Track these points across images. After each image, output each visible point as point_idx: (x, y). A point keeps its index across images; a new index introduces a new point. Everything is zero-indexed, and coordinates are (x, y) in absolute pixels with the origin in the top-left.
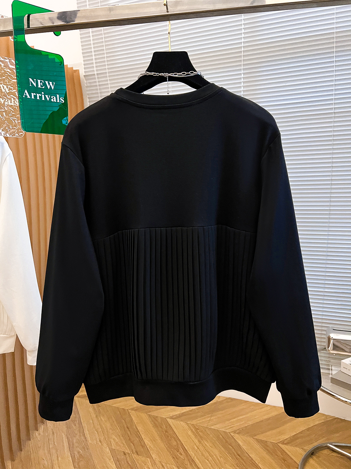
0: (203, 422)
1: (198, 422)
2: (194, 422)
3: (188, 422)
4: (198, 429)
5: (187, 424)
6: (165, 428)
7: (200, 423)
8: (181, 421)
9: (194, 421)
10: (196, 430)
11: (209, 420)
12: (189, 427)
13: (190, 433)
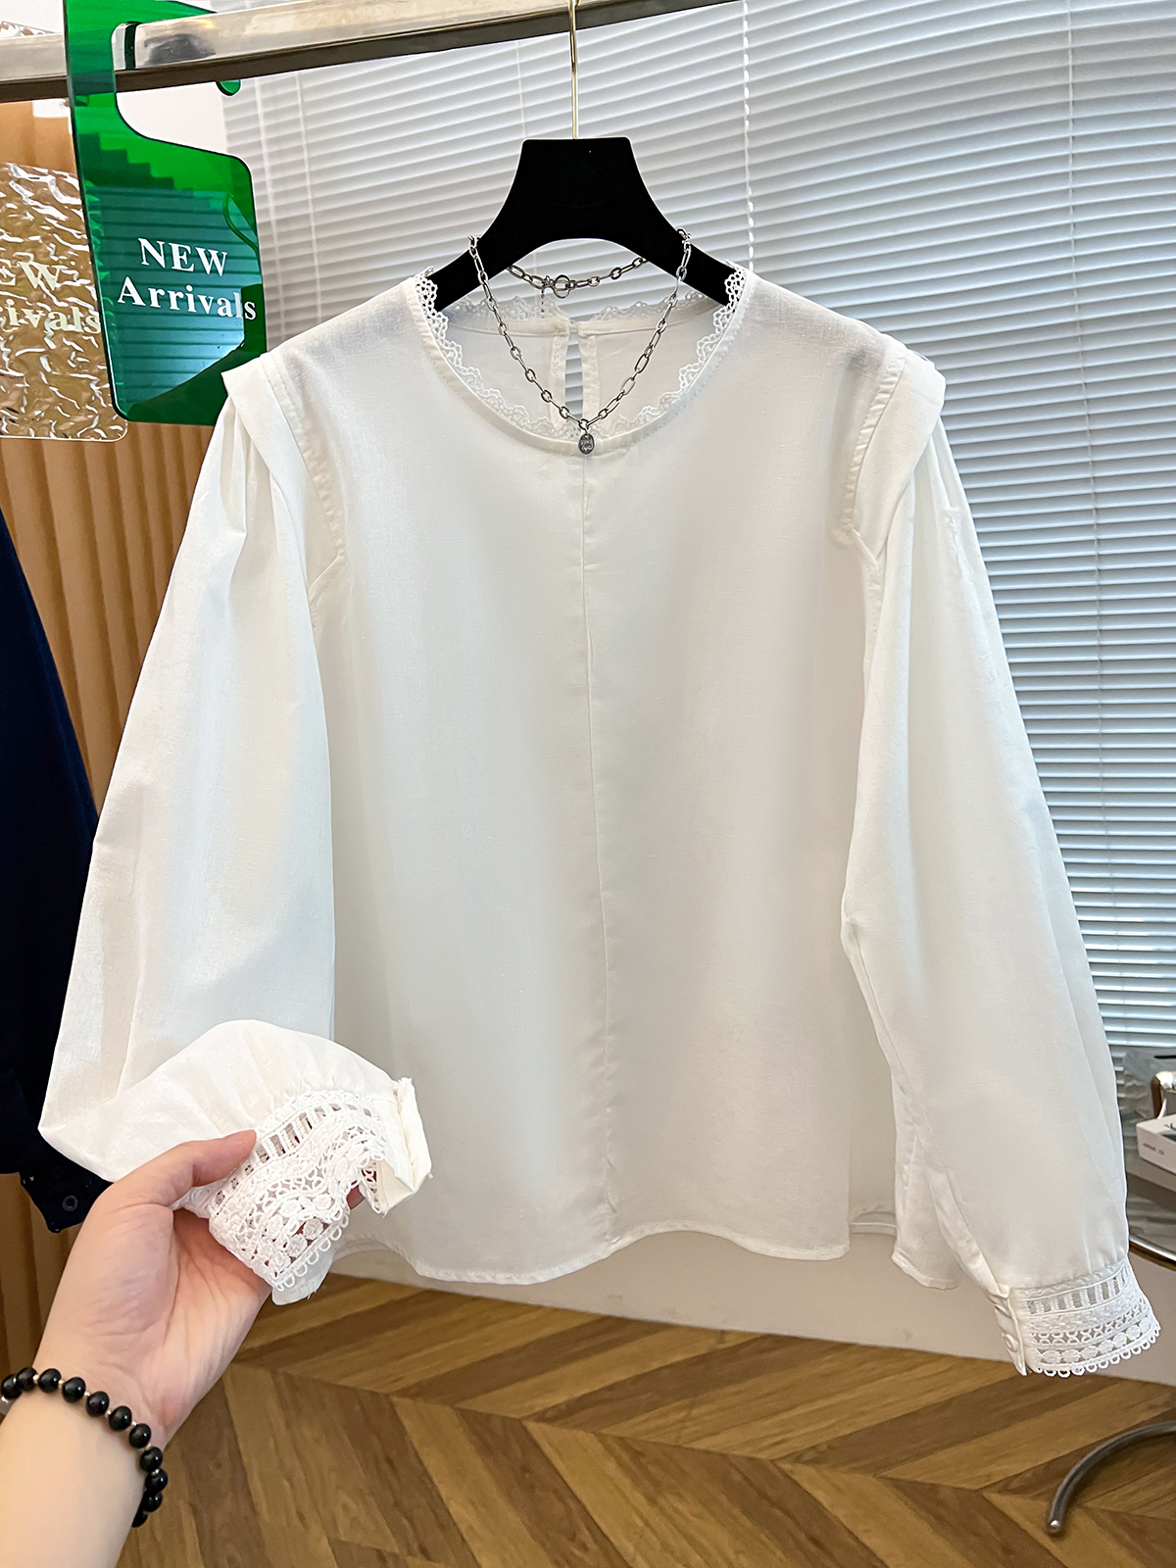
0: (658, 1428)
1: (639, 1428)
2: (625, 1429)
3: (604, 1431)
4: (640, 1454)
5: (602, 1439)
6: (519, 1454)
7: (649, 1432)
8: (578, 1426)
9: (625, 1425)
10: (636, 1457)
11: (683, 1421)
12: (608, 1448)
13: (611, 1467)
